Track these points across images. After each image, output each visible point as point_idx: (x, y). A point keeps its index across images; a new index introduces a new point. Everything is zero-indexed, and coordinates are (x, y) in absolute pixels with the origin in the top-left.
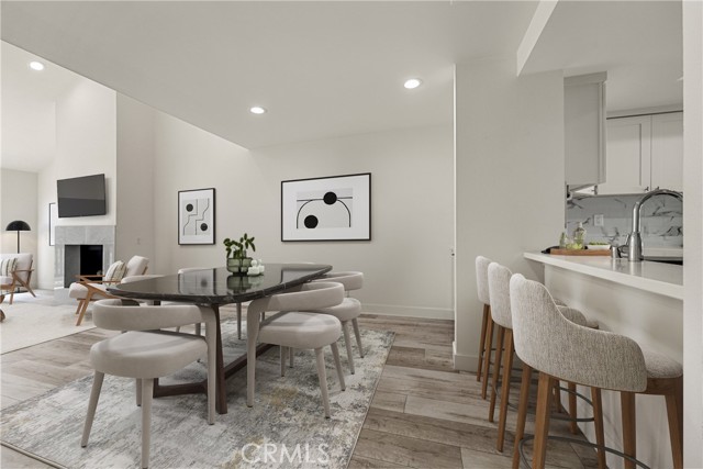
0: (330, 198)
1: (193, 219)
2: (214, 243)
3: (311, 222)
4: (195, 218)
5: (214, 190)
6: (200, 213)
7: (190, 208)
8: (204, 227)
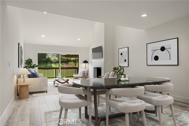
0: (163, 49)
1: (122, 58)
2: (128, 66)
3: (156, 58)
4: (123, 57)
5: (128, 47)
6: (124, 56)
7: (121, 54)
8: (125, 61)
